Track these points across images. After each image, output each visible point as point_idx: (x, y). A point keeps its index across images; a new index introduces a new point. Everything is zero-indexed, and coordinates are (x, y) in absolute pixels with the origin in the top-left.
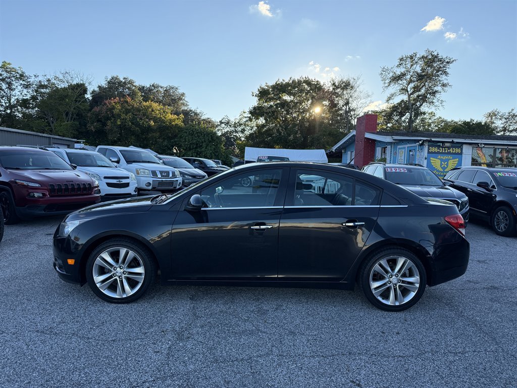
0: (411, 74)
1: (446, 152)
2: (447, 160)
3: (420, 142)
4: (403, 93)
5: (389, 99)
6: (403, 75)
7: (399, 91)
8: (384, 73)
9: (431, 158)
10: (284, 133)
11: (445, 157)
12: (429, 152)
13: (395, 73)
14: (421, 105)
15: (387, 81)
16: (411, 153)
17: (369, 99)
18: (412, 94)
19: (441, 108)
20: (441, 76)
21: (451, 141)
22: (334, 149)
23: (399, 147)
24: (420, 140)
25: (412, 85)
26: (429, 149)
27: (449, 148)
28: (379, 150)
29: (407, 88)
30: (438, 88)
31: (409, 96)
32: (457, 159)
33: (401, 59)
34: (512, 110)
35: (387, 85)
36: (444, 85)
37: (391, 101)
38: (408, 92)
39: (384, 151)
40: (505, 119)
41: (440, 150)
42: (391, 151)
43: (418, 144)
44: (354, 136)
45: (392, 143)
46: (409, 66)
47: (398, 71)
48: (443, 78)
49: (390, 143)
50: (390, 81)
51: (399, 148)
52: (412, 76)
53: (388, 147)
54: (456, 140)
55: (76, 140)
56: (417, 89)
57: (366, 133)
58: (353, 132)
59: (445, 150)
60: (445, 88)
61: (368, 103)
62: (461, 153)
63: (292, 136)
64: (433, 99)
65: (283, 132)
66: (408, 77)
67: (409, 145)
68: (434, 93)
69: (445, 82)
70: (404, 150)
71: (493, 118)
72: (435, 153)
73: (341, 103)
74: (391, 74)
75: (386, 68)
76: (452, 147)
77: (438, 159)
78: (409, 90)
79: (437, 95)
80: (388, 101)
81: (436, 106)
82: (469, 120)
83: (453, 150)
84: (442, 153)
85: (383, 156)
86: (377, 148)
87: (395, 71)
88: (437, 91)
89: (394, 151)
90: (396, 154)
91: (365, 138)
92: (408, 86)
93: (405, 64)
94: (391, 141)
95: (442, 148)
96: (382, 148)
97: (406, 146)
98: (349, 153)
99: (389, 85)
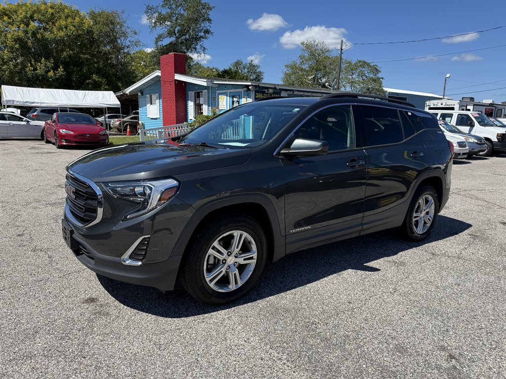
0: (177, 16)
3: (250, 87)
4: (170, 36)
5: (158, 39)
7: (167, 32)
8: (150, 11)
12: (255, 99)
14: (187, 50)
16: (235, 99)
18: (181, 36)
20: (205, 22)
22: (128, 91)
23: (217, 92)
26: (255, 95)
27: (271, 95)
28: (191, 94)
29: (174, 30)
30: (202, 34)
31: (177, 38)
34: (252, 61)
36: (207, 32)
37: (160, 43)
38: (175, 34)
39: (198, 95)
40: (248, 69)
42: (208, 97)
46: (174, 6)
47: (164, 12)
48: (205, 25)
49: (207, 88)
51: (219, 94)
53: (203, 91)
56: (182, 33)
57: (175, 75)
58: (158, 73)
60: (207, 35)
64: (196, 45)
66: (174, 19)
67: (233, 91)
69: (209, 28)
70: (225, 96)
75: (151, 6)
76: (274, 93)
78: (176, 31)
80: (156, 42)
82: (228, 68)
85: (197, 102)
86: (189, 92)
87: (159, 11)
88: (202, 37)
89: (212, 96)
90: (215, 99)
91: (176, 80)
92: (175, 28)
93: (170, 5)
94: (210, 85)
95: (266, 94)
96: (195, 92)
97: (228, 91)
98: (148, 96)
99: (156, 26)
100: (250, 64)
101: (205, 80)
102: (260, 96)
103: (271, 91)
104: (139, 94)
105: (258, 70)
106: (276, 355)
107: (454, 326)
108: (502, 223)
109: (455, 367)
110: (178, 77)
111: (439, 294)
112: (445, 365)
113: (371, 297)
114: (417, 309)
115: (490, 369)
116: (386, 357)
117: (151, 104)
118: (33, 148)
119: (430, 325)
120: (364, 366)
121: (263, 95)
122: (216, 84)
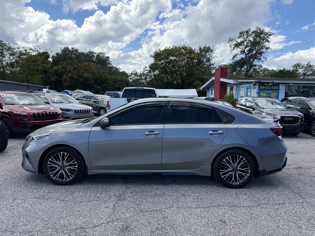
0: (247, 42)
1: (270, 88)
2: (270, 94)
3: (254, 83)
4: (242, 54)
6: (242, 42)
7: (240, 52)
8: (231, 41)
9: (261, 93)
10: (171, 80)
11: (269, 92)
12: (259, 89)
13: (237, 41)
14: (253, 61)
15: (233, 47)
16: (248, 90)
17: (222, 57)
18: (248, 54)
19: (265, 62)
20: (265, 43)
21: (272, 82)
24: (254, 82)
25: (247, 49)
26: (259, 87)
27: (271, 86)
28: (228, 89)
29: (245, 50)
31: (246, 55)
32: (277, 93)
33: (241, 33)
35: (232, 49)
36: (267, 48)
37: (235, 59)
39: (232, 89)
41: (266, 87)
43: (252, 84)
44: (213, 80)
47: (239, 41)
48: (267, 44)
51: (241, 87)
52: (247, 43)
53: (234, 86)
54: (275, 82)
55: (43, 87)
56: (250, 51)
57: (221, 78)
58: (213, 78)
59: (269, 88)
61: (221, 60)
62: (279, 89)
63: (176, 81)
64: (261, 57)
65: (170, 79)
66: (245, 44)
67: (247, 85)
68: (261, 53)
70: (244, 88)
71: (298, 67)
72: (263, 89)
73: (205, 60)
74: (235, 42)
75: (231, 38)
76: (273, 85)
77: (265, 93)
79: (263, 55)
80: (233, 58)
81: (262, 61)
83: (274, 88)
84: (267, 89)
85: (232, 92)
86: (228, 87)
87: (237, 40)
88: (263, 52)
89: (238, 89)
91: (221, 81)
93: (243, 36)
94: (236, 83)
96: (231, 87)
97: (245, 86)
98: (211, 90)
99: (234, 49)
100: (307, 64)
101: (233, 80)
102: (263, 87)
103: (270, 84)
104: (207, 90)
110: (222, 80)
117: (212, 95)
122: (239, 82)
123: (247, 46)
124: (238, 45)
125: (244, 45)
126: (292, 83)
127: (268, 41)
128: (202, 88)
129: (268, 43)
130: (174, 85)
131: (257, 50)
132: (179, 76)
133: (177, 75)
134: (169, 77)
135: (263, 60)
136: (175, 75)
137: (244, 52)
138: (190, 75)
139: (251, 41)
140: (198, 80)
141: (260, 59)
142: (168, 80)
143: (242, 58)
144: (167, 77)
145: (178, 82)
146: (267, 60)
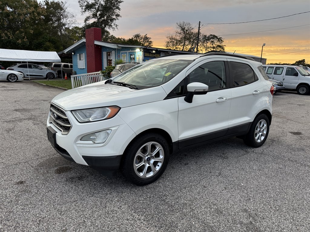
0: (98, 5)
4: (94, 17)
5: (86, 20)
6: (94, 5)
7: (92, 15)
8: (81, 1)
9: (146, 60)
10: (12, 38)
13: (88, 3)
14: (105, 26)
15: (84, 8)
16: (132, 57)
18: (100, 18)
19: (116, 29)
20: (116, 9)
23: (121, 52)
25: (99, 13)
26: (145, 54)
28: (105, 54)
29: (97, 14)
30: (114, 17)
31: (98, 19)
35: (83, 10)
36: (118, 15)
37: (87, 22)
38: (97, 17)
39: (109, 55)
40: (143, 39)
42: (115, 55)
44: (84, 42)
45: (115, 49)
47: (91, 2)
48: (117, 11)
49: (114, 49)
50: (86, 8)
52: (99, 6)
53: (112, 51)
54: (159, 49)
56: (102, 16)
57: (95, 41)
58: (84, 40)
59: (152, 55)
61: (73, 21)
63: (20, 40)
65: (11, 36)
66: (97, 7)
67: (130, 51)
68: (112, 20)
69: (119, 13)
70: (126, 54)
71: (138, 38)
73: (54, 19)
74: (86, 3)
79: (114, 21)
80: (85, 21)
81: (113, 28)
84: (151, 57)
85: (109, 58)
86: (103, 52)
88: (114, 19)
89: (117, 55)
90: (120, 56)
91: (95, 45)
92: (97, 13)
95: (151, 53)
96: (107, 52)
97: (128, 52)
98: (78, 55)
99: (85, 11)
100: (145, 36)
101: (113, 44)
102: (147, 55)
103: (154, 52)
104: (73, 53)
105: (150, 40)
106: (137, 216)
107: (254, 196)
108: (290, 132)
109: (251, 223)
110: (97, 43)
111: (247, 177)
112: (245, 221)
113: (203, 178)
114: (232, 186)
115: (273, 223)
116: (208, 217)
117: (80, 60)
118: (3, 87)
119: (239, 196)
120: (194, 223)
121: (149, 54)
122: (120, 47)
123: (98, 10)
124: (89, 7)
125: (95, 8)
126: (171, 52)
127: (118, 8)
128: (66, 51)
129: (119, 10)
130: (19, 44)
131: (108, 16)
132: (23, 34)
133: (21, 32)
134: (9, 33)
135: (113, 26)
136: (18, 32)
137: (96, 15)
138: (38, 34)
139: (102, 5)
140: (49, 41)
141: (111, 26)
142: (9, 38)
143: (94, 22)
144: (6, 34)
145: (24, 41)
146: (118, 27)
